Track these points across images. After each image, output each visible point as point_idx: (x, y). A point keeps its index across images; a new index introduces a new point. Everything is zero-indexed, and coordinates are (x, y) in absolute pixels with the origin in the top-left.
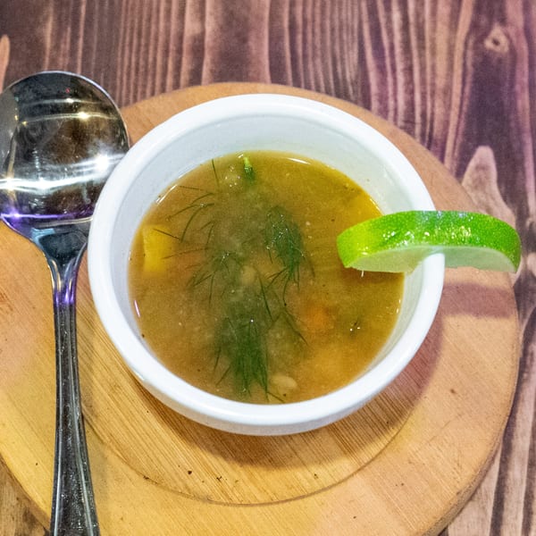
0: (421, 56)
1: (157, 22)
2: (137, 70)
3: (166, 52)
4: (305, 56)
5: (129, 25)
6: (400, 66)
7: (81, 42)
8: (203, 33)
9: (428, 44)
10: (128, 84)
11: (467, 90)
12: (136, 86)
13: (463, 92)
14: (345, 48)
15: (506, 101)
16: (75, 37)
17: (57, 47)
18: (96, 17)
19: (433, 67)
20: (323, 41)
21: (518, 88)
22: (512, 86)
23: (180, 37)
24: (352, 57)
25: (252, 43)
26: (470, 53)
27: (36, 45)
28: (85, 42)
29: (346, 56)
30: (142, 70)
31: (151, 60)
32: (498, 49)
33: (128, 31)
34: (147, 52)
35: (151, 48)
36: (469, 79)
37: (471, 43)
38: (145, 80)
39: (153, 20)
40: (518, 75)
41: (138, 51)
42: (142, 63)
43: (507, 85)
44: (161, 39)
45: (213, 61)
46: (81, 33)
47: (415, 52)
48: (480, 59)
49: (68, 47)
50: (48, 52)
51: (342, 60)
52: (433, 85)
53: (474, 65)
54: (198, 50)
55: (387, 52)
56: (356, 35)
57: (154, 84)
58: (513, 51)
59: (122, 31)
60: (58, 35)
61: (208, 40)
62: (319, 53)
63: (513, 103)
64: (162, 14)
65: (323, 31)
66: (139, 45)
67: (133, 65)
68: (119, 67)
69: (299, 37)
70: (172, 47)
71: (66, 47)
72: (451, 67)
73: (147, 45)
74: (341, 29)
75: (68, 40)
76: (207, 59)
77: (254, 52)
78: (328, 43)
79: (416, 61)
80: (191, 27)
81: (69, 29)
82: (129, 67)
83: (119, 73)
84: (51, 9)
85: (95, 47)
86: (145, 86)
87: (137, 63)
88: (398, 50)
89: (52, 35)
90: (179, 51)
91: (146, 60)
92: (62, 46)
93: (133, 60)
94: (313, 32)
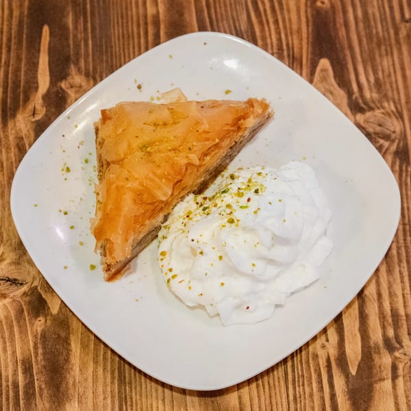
0: (282, 14)
1: (131, 10)
2: (123, 36)
3: (139, 25)
4: (217, 20)
5: (115, 13)
6: (271, 20)
7: (89, 25)
8: (158, 13)
9: (285, 7)
10: (119, 45)
11: (310, 29)
12: (124, 45)
13: (308, 30)
14: (239, 13)
15: (333, 34)
16: (85, 22)
17: (76, 28)
18: (96, 10)
19: (290, 19)
20: (226, 11)
21: (338, 25)
22: (335, 24)
23: (146, 16)
24: (244, 17)
25: (186, 16)
26: (309, 10)
27: (64, 28)
28: (92, 24)
29: (240, 17)
30: (126, 36)
31: (130, 30)
32: (324, 6)
33: (115, 16)
34: (128, 26)
35: (130, 24)
36: (310, 24)
37: (309, 4)
38: (129, 41)
39: (129, 8)
40: (338, 19)
41: (123, 26)
42: (125, 32)
43: (332, 25)
44: (135, 18)
45: (166, 27)
46: (89, 19)
47: (278, 12)
48: (315, 12)
49: (82, 28)
50: (71, 31)
51: (238, 20)
52: (291, 28)
53: (312, 16)
54: (156, 23)
55: (263, 13)
56: (244, 6)
57: (134, 43)
58: (333, 7)
59: (112, 16)
60: (76, 22)
61: (162, 17)
62: (224, 17)
63: (337, 34)
64: (133, 4)
65: (225, 6)
66: (123, 23)
67: (121, 34)
68: (113, 36)
69: (213, 10)
70: (141, 22)
71: (81, 27)
72: (299, 17)
73: (127, 23)
74: (235, 4)
75: (82, 24)
76: (162, 26)
77: (188, 20)
78: (229, 12)
79: (279, 17)
80: (151, 10)
81: (82, 18)
82: (119, 35)
83: (113, 39)
84: (70, 9)
85: (97, 27)
86: (129, 44)
87: (123, 32)
88: (269, 12)
89: (72, 22)
90: (146, 24)
91: (128, 31)
92: (79, 28)
93: (121, 31)
94: (220, 7)
